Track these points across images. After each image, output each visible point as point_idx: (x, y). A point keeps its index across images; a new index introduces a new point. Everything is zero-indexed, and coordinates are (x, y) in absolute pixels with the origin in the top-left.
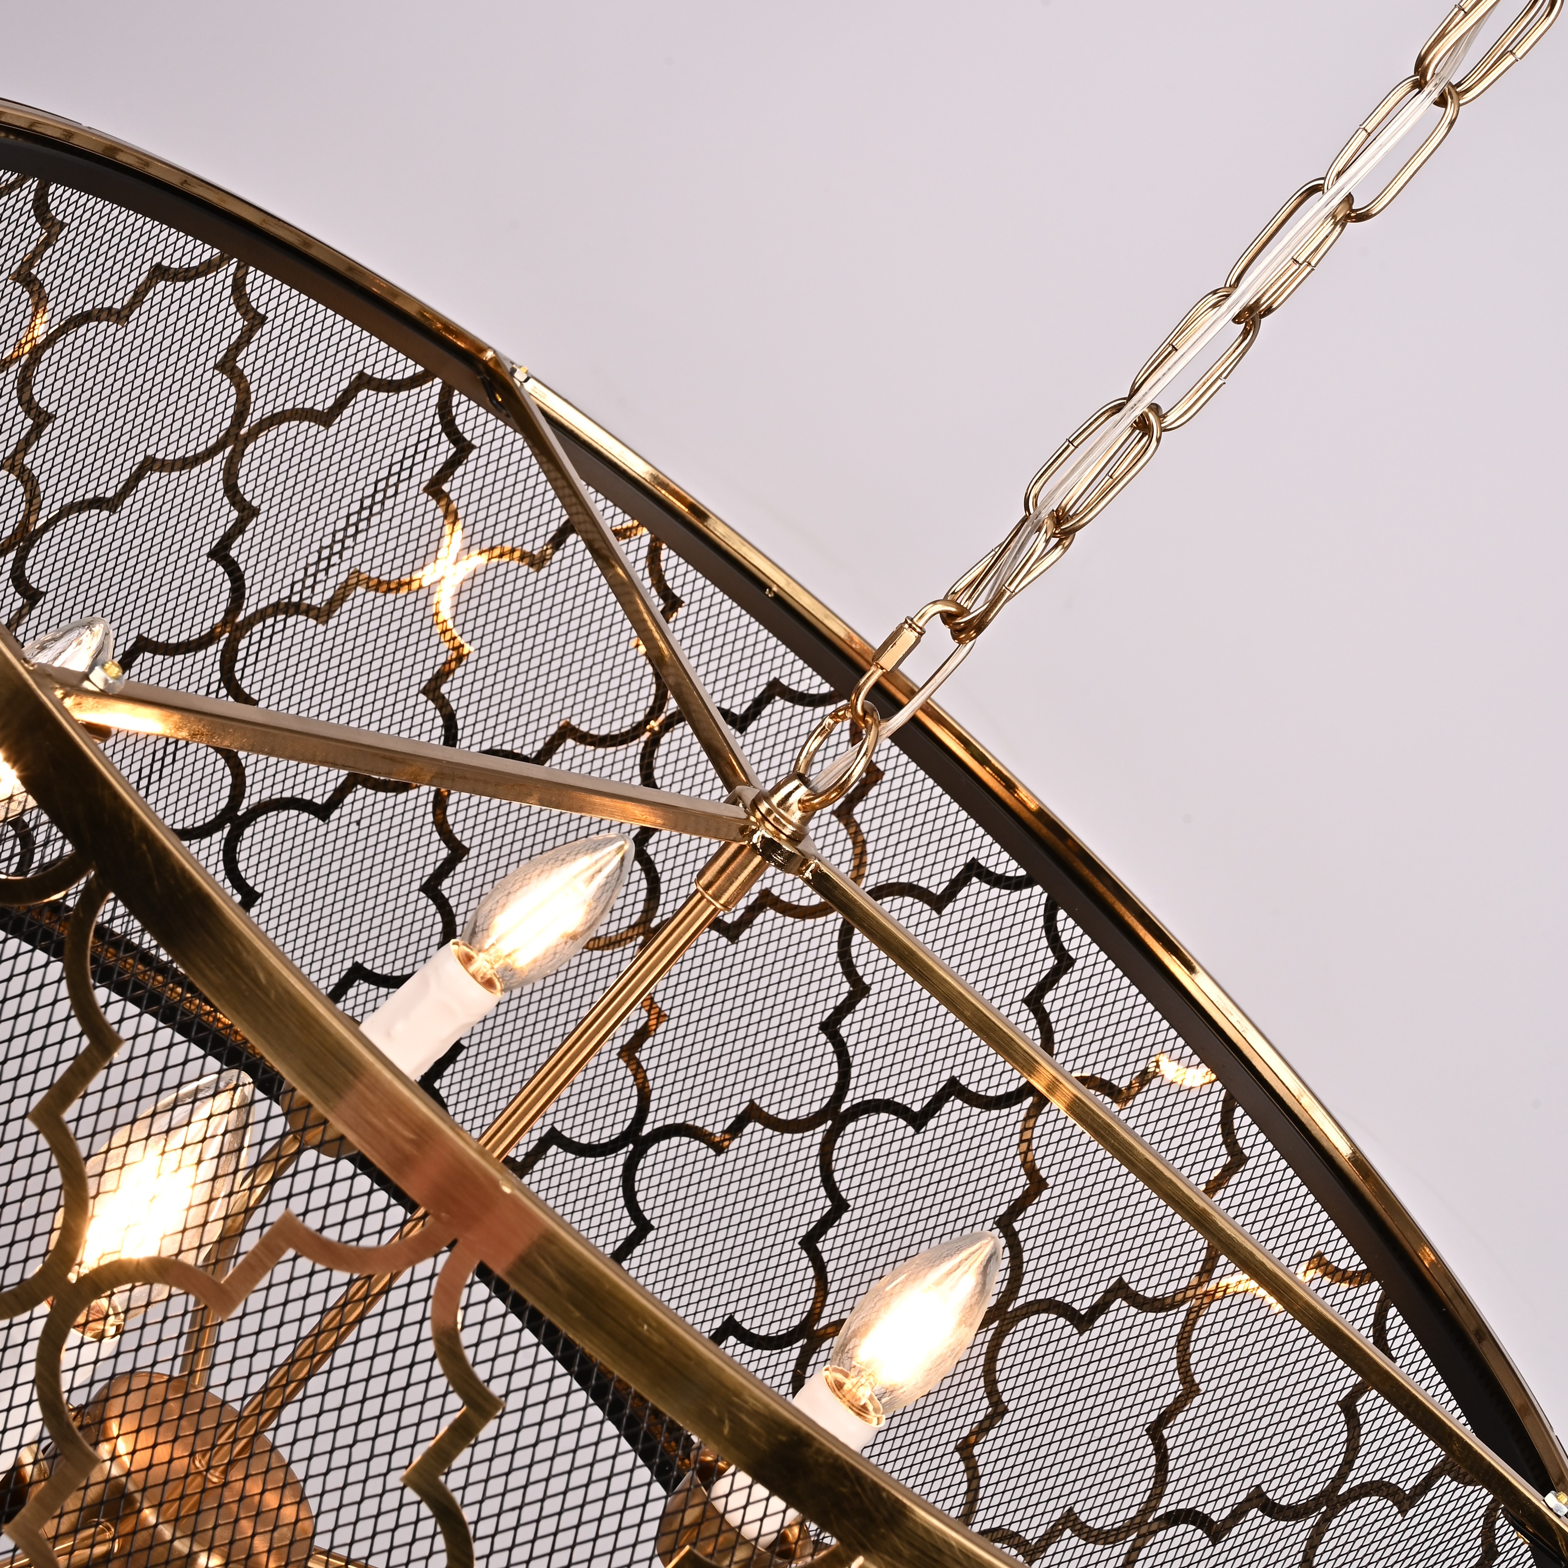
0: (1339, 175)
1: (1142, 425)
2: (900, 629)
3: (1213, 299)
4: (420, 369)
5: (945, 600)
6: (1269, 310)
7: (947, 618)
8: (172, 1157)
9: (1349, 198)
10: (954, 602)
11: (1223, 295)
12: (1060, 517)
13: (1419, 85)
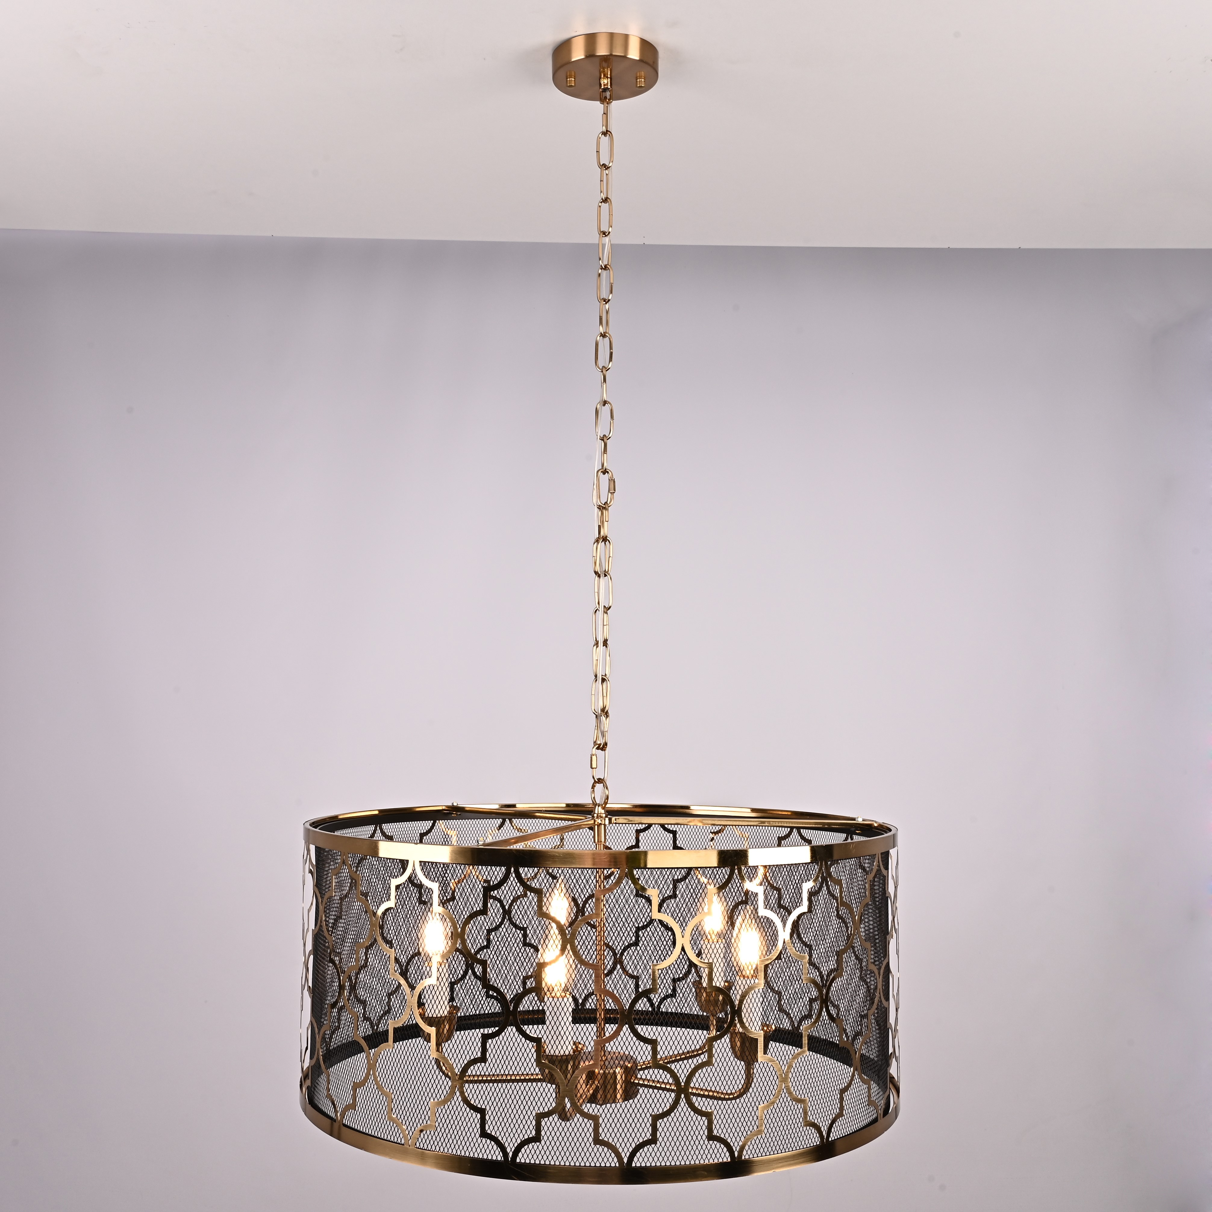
0: (599, 603)
1: (603, 680)
2: (591, 758)
3: (595, 647)
4: (432, 821)
5: (594, 746)
6: (607, 640)
7: (598, 748)
8: (551, 950)
9: (604, 606)
10: (596, 744)
11: (597, 644)
12: (603, 710)
13: (599, 576)
